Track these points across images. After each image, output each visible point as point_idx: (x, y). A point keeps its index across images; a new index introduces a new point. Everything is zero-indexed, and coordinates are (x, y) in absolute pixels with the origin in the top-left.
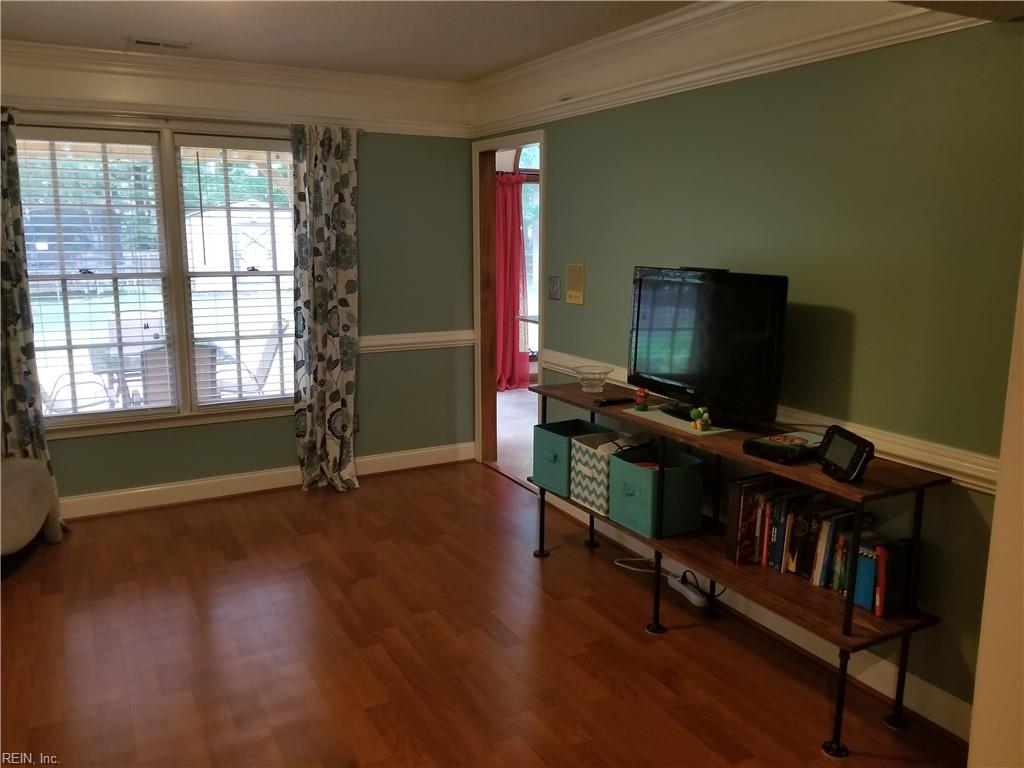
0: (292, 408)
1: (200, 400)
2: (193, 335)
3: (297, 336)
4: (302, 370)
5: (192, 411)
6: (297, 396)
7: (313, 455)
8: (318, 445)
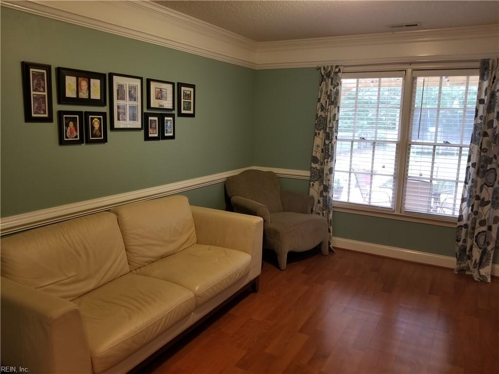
0: (456, 224)
1: (406, 208)
2: (407, 174)
3: (466, 183)
4: (465, 204)
5: (401, 213)
6: (460, 218)
7: (463, 254)
8: (468, 249)
